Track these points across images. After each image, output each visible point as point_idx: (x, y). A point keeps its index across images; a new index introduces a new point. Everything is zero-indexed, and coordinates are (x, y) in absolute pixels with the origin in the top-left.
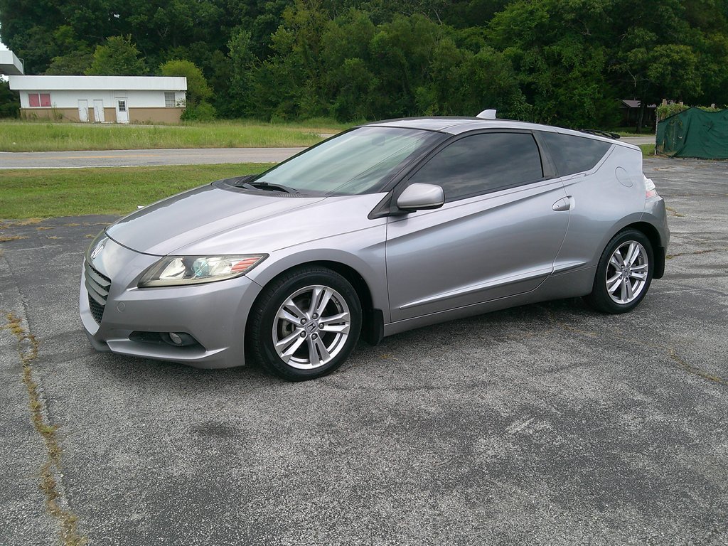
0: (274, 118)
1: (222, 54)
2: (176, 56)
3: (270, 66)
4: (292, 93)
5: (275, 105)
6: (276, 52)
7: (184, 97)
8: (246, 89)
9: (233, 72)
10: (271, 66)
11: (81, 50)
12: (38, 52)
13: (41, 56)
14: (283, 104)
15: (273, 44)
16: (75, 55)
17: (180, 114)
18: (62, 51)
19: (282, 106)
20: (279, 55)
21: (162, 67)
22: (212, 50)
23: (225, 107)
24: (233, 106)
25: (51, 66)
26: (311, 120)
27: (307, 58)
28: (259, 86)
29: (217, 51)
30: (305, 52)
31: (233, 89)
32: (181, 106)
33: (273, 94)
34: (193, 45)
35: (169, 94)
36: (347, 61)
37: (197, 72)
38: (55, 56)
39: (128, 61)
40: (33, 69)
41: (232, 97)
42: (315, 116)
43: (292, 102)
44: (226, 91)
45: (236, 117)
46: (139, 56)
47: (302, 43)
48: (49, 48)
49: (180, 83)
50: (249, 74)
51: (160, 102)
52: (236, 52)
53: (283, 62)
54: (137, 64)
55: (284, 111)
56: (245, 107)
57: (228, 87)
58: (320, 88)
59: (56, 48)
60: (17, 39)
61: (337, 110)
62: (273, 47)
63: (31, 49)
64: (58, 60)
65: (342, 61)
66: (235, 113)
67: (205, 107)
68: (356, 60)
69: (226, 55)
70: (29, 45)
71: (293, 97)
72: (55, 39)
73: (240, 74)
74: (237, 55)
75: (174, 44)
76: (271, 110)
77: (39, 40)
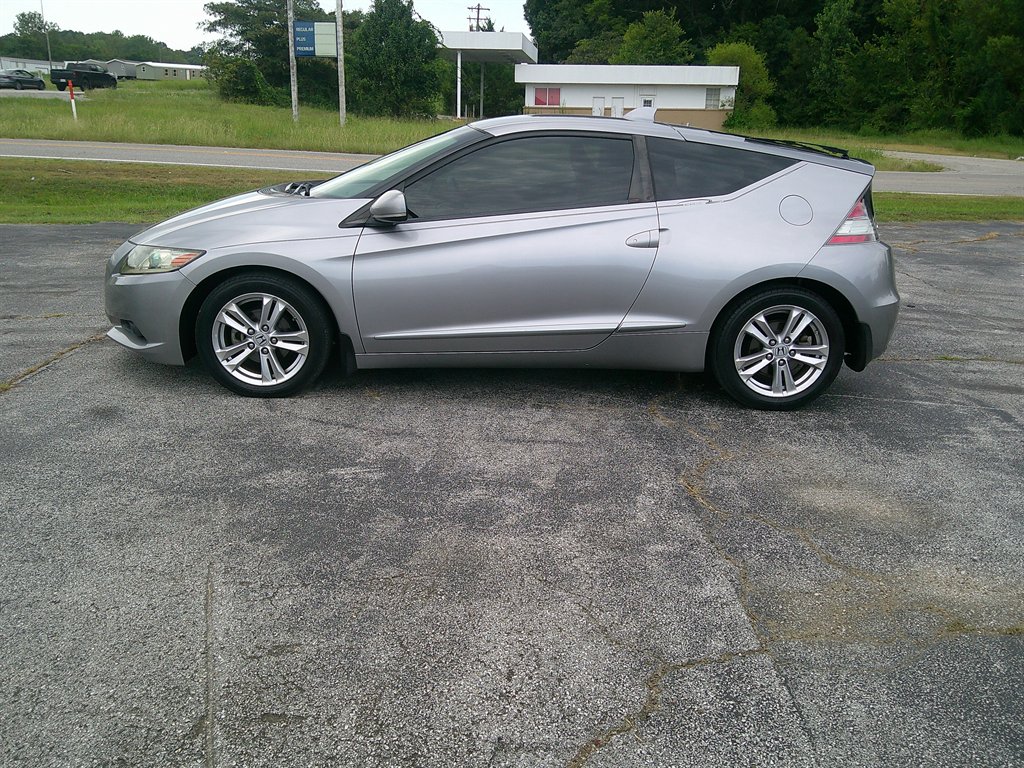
0: (866, 127)
1: (806, 33)
2: (739, 37)
3: (873, 50)
4: (901, 90)
5: (872, 108)
6: (888, 28)
7: (732, 95)
8: (834, 84)
9: (818, 59)
10: (877, 50)
11: (617, 30)
12: (563, 33)
13: (565, 39)
14: (884, 107)
15: (883, 14)
16: (606, 37)
17: (723, 118)
18: (592, 30)
19: (884, 109)
20: (891, 32)
21: (709, 52)
22: (792, 28)
23: (799, 110)
24: (810, 110)
25: (574, 51)
26: (919, 133)
27: (935, 38)
28: (852, 79)
29: (799, 29)
30: (932, 27)
31: (815, 85)
32: (727, 107)
33: (872, 91)
34: (767, 21)
35: (713, 90)
36: (992, 40)
37: (757, 59)
38: (583, 38)
39: (666, 44)
40: (555, 56)
41: (812, 96)
42: (930, 127)
43: (899, 105)
44: (805, 86)
45: (813, 125)
46: (682, 38)
47: (929, 13)
48: (576, 27)
49: (729, 76)
50: (841, 63)
51: (698, 102)
52: (826, 29)
53: (896, 43)
54: (678, 49)
55: (884, 118)
56: (826, 111)
57: (808, 82)
58: (951, 83)
59: (586, 28)
60: (542, 16)
61: (966, 118)
62: (884, 20)
63: (556, 29)
64: (584, 44)
65: (983, 42)
66: (811, 119)
67: (761, 110)
68: (1008, 39)
69: (811, 35)
70: (554, 24)
71: (903, 96)
72: (586, 16)
73: (827, 63)
74: (827, 35)
75: (742, 20)
76: (864, 117)
77: (566, 17)
